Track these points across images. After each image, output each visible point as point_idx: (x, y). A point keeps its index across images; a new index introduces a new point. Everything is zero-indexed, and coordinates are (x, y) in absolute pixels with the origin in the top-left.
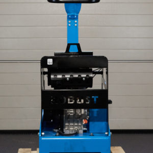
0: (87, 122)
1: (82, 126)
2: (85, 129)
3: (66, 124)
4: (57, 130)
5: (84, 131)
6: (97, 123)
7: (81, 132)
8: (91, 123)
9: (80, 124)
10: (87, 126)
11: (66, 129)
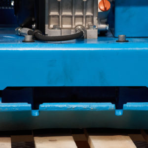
0: (108, 6)
1: (95, 19)
2: (103, 26)
3: (52, 13)
4: (25, 30)
5: (102, 34)
6: (135, 10)
7: (92, 33)
8: (119, 10)
9: (89, 13)
10: (109, 17)
11: (52, 26)
